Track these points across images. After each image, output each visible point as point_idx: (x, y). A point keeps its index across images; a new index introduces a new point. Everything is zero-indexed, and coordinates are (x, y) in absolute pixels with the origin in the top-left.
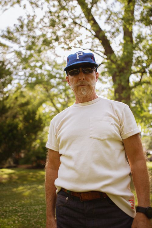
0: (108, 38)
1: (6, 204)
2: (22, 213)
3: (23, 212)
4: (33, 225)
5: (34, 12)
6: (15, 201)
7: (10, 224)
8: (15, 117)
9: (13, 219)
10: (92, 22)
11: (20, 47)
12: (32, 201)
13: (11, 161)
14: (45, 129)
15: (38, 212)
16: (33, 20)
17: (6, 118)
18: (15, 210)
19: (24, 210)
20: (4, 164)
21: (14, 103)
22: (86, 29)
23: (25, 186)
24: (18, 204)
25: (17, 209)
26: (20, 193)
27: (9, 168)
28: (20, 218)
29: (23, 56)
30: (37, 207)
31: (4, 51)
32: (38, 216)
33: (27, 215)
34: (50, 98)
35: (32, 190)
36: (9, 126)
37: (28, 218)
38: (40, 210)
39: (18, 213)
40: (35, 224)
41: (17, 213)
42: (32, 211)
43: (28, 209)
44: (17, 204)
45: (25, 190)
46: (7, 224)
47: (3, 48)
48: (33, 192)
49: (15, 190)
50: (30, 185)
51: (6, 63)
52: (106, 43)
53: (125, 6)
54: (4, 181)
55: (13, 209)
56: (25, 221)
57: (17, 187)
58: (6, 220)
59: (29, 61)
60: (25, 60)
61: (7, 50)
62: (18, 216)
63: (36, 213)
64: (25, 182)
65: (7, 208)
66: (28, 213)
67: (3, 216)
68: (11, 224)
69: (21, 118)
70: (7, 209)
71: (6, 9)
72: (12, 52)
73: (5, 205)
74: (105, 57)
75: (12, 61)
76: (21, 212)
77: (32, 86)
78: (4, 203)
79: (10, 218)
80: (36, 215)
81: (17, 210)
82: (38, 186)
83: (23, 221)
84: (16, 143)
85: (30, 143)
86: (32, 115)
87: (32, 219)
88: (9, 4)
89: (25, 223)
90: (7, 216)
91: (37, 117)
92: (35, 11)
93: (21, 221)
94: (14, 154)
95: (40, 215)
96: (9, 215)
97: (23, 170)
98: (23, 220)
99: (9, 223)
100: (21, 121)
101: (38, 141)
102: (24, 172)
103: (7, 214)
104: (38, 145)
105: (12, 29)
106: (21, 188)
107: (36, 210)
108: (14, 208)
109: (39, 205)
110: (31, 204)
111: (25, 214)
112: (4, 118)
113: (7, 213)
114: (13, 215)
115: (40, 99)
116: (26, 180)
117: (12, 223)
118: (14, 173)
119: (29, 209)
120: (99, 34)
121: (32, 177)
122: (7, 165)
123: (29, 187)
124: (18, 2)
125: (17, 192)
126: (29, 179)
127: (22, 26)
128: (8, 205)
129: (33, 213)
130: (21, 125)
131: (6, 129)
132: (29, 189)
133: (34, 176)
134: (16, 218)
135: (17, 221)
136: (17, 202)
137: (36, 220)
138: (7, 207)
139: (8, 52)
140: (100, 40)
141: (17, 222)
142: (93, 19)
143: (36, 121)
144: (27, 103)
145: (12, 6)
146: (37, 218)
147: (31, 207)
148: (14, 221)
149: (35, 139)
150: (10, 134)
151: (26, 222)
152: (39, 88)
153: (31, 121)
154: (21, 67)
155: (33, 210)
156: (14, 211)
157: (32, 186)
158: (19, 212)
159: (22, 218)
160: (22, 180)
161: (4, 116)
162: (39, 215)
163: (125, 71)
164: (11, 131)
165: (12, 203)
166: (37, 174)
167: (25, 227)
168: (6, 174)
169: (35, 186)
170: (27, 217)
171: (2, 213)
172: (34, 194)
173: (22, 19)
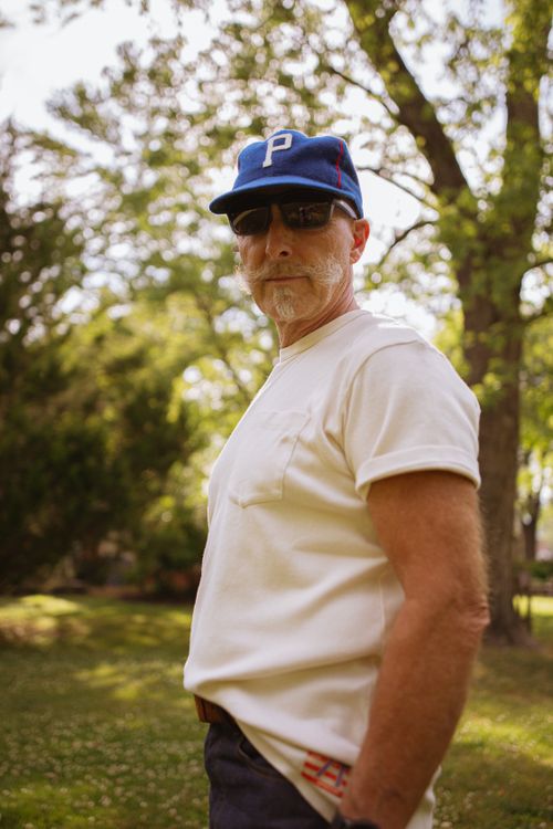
0: (450, 132)
1: (59, 728)
2: (124, 768)
3: (126, 763)
4: (171, 820)
5: (180, 24)
6: (91, 718)
7: (81, 808)
8: (90, 407)
9: (92, 789)
10: (393, 66)
11: (117, 155)
12: (154, 720)
13: (67, 569)
14: (196, 459)
15: (181, 767)
16: (173, 55)
17: (61, 409)
18: (95, 752)
19: (132, 756)
20: (43, 580)
21: (92, 357)
22: (369, 92)
23: (122, 665)
24: (103, 729)
25: (100, 748)
26: (108, 690)
27: (58, 593)
28: (116, 785)
29: (127, 189)
30: (174, 748)
31: (58, 168)
32: (188, 785)
33: (141, 778)
34: (221, 346)
35: (150, 679)
36: (71, 438)
37: (149, 790)
38: (189, 760)
39: (108, 766)
40: (179, 813)
41: (102, 767)
42: (159, 763)
43: (141, 755)
44: (98, 729)
45: (121, 679)
46: (71, 806)
47: (57, 157)
48: (153, 687)
49: (83, 675)
50: (139, 660)
51: (63, 213)
52: (438, 148)
54: (40, 640)
55: (84, 747)
56: (139, 799)
57: (92, 666)
58: (64, 790)
59: (151, 207)
60: (137, 203)
61: (72, 164)
62: (110, 778)
63: (177, 771)
64: (120, 651)
65: (65, 744)
66: (146, 769)
67: (51, 775)
68: (85, 808)
69: (109, 413)
70: (64, 748)
71: (74, 16)
72: (89, 172)
73: (57, 732)
74: (432, 199)
75: (88, 204)
76: (119, 762)
77: (157, 297)
78: (49, 723)
79: (79, 783)
80: (178, 777)
81: (100, 753)
82: (170, 666)
83: (131, 798)
84: (97, 504)
85: (143, 506)
86: (153, 404)
87: (162, 792)
89: (139, 807)
90: (69, 776)
91: (173, 414)
92: (182, 19)
93: (123, 800)
94: (78, 547)
95: (193, 779)
96: (73, 771)
97: (110, 602)
98: (130, 794)
99: (77, 804)
100: (112, 424)
101: (168, 502)
102: (111, 613)
103: (68, 769)
104: (167, 517)
105: (98, 84)
106: (104, 671)
107: (174, 760)
108: (90, 744)
109: (181, 740)
110: (152, 737)
111: (136, 771)
112: (51, 410)
113: (67, 761)
114: (89, 773)
116: (121, 642)
117: (92, 804)
118: (75, 615)
119: (147, 752)
120: (415, 113)
121: (143, 633)
122: (54, 582)
123: (135, 667)
125: (95, 684)
126: (134, 638)
127: (130, 76)
128: (67, 733)
129: (166, 769)
130: (113, 441)
131: (60, 450)
132: (140, 675)
133: (151, 630)
134: (103, 787)
135: (109, 796)
136: (99, 722)
137: (181, 799)
138: (61, 738)
139: (71, 171)
140: (415, 134)
141: (106, 801)
142: (396, 57)
143: (167, 426)
144: (136, 361)
146: (184, 792)
147: (155, 745)
148: (96, 798)
149: (160, 494)
150: (74, 470)
151: (144, 804)
152: (181, 310)
153: (148, 427)
154: (119, 227)
155: (164, 758)
156: (92, 759)
157: (148, 666)
158: (113, 762)
159: (127, 786)
160: (108, 641)
161: (53, 402)
162: (186, 778)
164: (77, 456)
165: (80, 726)
166: (160, 621)
167: (142, 824)
168: (48, 615)
169: (157, 664)
170: (146, 785)
171: (47, 762)
172: (158, 696)
173: (132, 53)
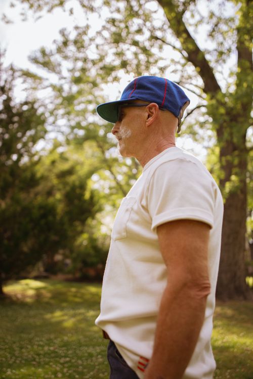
0: (212, 65)
1: (37, 341)
2: (68, 359)
3: (69, 357)
5: (88, 19)
6: (52, 336)
8: (50, 193)
9: (53, 369)
10: (184, 35)
11: (60, 79)
12: (81, 337)
13: (40, 267)
14: (98, 216)
15: (94, 359)
16: (85, 33)
17: (36, 194)
18: (54, 352)
19: (71, 354)
20: (29, 273)
21: (50, 171)
22: (174, 47)
23: (65, 311)
24: (58, 341)
25: (56, 350)
26: (60, 323)
27: (36, 278)
28: (64, 367)
29: (65, 94)
30: (91, 350)
31: (34, 85)
32: (97, 367)
33: (75, 364)
34: (109, 164)
35: (79, 318)
36: (41, 207)
38: (97, 355)
39: (60, 358)
41: (58, 359)
42: (84, 357)
43: (75, 353)
44: (55, 341)
45: (66, 318)
47: (33, 80)
48: (80, 321)
49: (48, 316)
50: (73, 309)
51: (36, 106)
52: (206, 72)
53: (241, 9)
54: (29, 300)
55: (49, 350)
56: (75, 374)
57: (52, 312)
58: (40, 370)
59: (76, 102)
60: (69, 100)
61: (40, 83)
62: (61, 364)
63: (92, 361)
64: (65, 304)
65: (40, 348)
66: (78, 359)
67: (34, 363)
69: (58, 196)
70: (40, 350)
71: (40, 17)
72: (47, 87)
73: (36, 343)
74: (204, 95)
75: (47, 101)
76: (65, 357)
77: (79, 143)
78: (33, 338)
79: (47, 366)
80: (92, 364)
81: (57, 352)
82: (88, 312)
83: (70, 374)
84: (53, 238)
85: (74, 238)
86: (78, 191)
87: (85, 370)
88: (46, 8)
90: (42, 363)
91: (87, 195)
92: (89, 17)
93: (67, 374)
94: (45, 257)
95: (99, 364)
96: (44, 361)
97: (60, 282)
98: (70, 372)
100: (60, 201)
101: (85, 236)
102: (60, 287)
104: (85, 243)
105: (51, 47)
106: (58, 314)
107: (91, 355)
108: (52, 348)
109: (94, 346)
110: (80, 345)
111: (73, 361)
112: (32, 195)
113: (42, 356)
114: (52, 362)
115: (90, 165)
116: (66, 301)
117: (53, 376)
118: (44, 288)
119: (78, 352)
120: (195, 56)
121: (75, 296)
122: (34, 274)
123: (72, 312)
124: (61, 4)
126: (71, 298)
127: (65, 43)
128: (41, 343)
129: (87, 360)
130: (60, 208)
131: (36, 213)
132: (74, 316)
133: (79, 295)
134: (58, 369)
135: (61, 373)
136: (56, 338)
137: (94, 374)
138: (39, 345)
139: (39, 87)
140: (196, 66)
141: (60, 375)
142: (186, 31)
143: (85, 201)
144: (70, 172)
145: (50, 11)
146: (96, 370)
147: (82, 348)
148: (55, 373)
149: (82, 232)
150: (43, 222)
151: (77, 376)
152: (90, 148)
153: (76, 202)
154: (61, 111)
155: (86, 354)
156: (53, 355)
158: (62, 357)
159: (69, 368)
160: (59, 300)
161: (33, 191)
162: (96, 364)
163: (241, 119)
164: (44, 216)
165: (47, 340)
166: (83, 291)
168: (32, 288)
169: (82, 311)
170: (78, 367)
171: (33, 357)
172: (83, 325)
173: (66, 33)
